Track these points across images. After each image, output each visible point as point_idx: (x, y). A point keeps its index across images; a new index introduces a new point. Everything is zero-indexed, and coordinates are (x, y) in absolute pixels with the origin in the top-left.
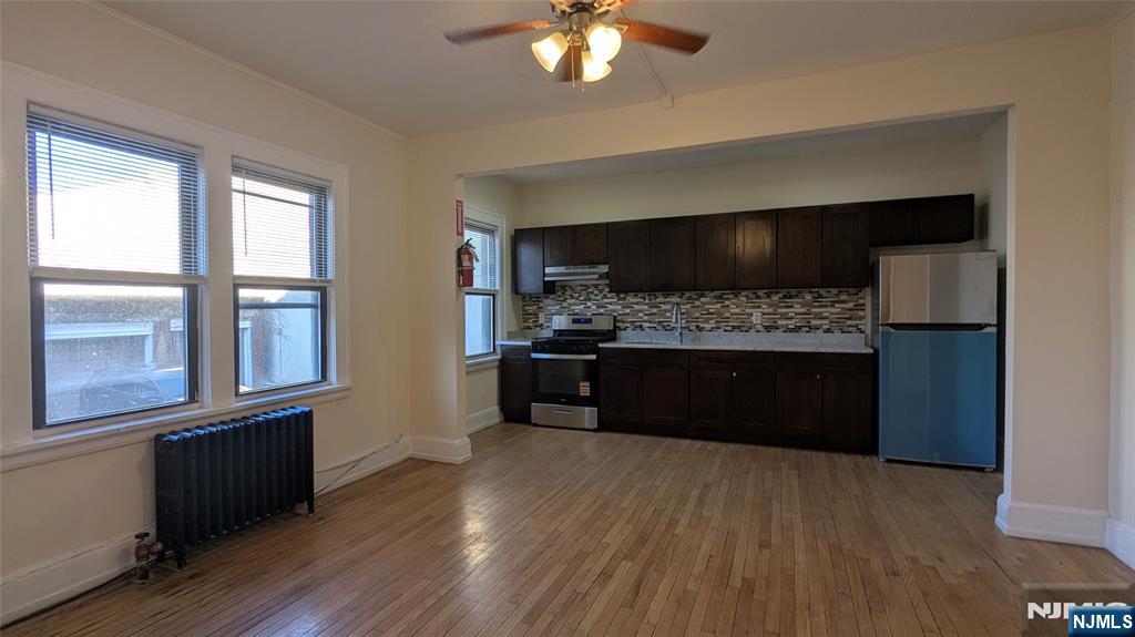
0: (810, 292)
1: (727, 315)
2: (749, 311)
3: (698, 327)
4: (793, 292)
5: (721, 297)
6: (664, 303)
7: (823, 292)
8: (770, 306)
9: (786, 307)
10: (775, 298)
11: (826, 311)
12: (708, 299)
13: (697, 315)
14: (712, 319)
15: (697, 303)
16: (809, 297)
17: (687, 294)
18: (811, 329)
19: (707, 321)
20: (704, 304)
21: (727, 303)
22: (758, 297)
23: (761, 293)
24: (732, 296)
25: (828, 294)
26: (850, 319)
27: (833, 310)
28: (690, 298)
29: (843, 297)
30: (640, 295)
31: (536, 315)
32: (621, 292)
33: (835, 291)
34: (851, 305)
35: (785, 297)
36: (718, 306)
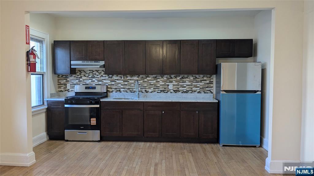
0: (192, 76)
1: (158, 85)
2: (167, 84)
3: (146, 91)
4: (186, 76)
5: (156, 77)
6: (131, 80)
7: (197, 76)
8: (176, 81)
9: (183, 82)
10: (178, 78)
11: (199, 84)
12: (150, 78)
13: (145, 85)
14: (152, 87)
15: (146, 80)
16: (192, 78)
17: (141, 76)
18: (193, 92)
19: (150, 88)
20: (148, 80)
21: (158, 80)
22: (171, 78)
23: (173, 76)
24: (161, 77)
25: (199, 77)
26: (207, 87)
27: (201, 84)
28: (142, 78)
29: (205, 78)
30: (119, 76)
31: (65, 85)
32: (110, 74)
33: (202, 76)
34: (208, 82)
35: (182, 78)
36: (155, 81)
